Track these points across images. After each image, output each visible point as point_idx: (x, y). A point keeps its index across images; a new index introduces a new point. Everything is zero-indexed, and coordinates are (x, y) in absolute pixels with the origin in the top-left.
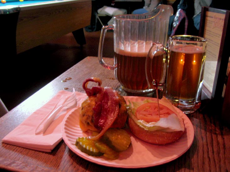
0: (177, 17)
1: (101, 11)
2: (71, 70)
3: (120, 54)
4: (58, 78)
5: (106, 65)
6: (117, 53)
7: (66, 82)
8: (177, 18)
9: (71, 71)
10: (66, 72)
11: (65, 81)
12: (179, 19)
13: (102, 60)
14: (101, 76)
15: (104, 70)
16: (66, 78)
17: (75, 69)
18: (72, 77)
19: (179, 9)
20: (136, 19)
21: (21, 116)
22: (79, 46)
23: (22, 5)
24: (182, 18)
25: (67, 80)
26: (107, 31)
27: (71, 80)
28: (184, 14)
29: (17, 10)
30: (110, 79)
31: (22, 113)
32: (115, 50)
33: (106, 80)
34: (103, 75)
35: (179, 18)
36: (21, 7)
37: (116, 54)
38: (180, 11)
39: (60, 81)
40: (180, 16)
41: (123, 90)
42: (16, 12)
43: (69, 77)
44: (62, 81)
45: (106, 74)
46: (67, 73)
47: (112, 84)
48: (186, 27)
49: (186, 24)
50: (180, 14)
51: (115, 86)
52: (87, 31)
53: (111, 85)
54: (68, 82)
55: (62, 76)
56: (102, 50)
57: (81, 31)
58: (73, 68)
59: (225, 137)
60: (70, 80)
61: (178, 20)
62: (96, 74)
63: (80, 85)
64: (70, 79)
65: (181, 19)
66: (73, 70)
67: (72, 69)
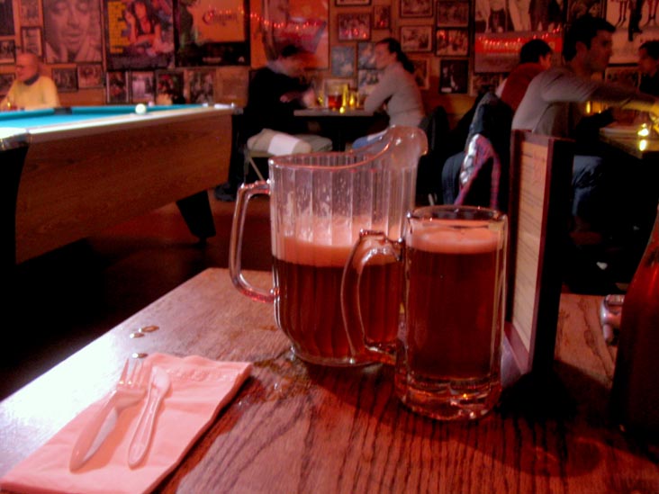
0: (470, 157)
1: (255, 143)
2: (158, 306)
3: (288, 260)
4: (120, 327)
5: (251, 290)
6: (279, 257)
7: (141, 339)
8: (470, 161)
9: (159, 309)
10: (146, 309)
11: (141, 335)
12: (476, 163)
13: (241, 276)
14: (241, 321)
15: (251, 305)
16: (144, 326)
17: (170, 303)
18: (159, 325)
19: (474, 135)
20: (331, 165)
21: (11, 427)
22: (196, 240)
23: (36, 128)
24: (483, 159)
25: (146, 334)
26: (252, 198)
27: (158, 331)
28: (488, 149)
29: (20, 143)
30: (265, 328)
31: (15, 422)
32: (274, 252)
33: (254, 331)
34: (247, 319)
35: (475, 159)
36: (33, 132)
37: (277, 260)
38: (477, 140)
39: (127, 335)
40: (477, 154)
41: (297, 358)
42: (17, 146)
43: (151, 323)
44: (132, 336)
45: (254, 316)
46: (149, 314)
47: (269, 344)
48: (495, 183)
49: (496, 173)
50: (478, 148)
51: (276, 346)
52: (218, 199)
53: (265, 346)
54: (148, 337)
55: (133, 321)
56: (239, 249)
57: (202, 197)
58: (163, 301)
59: (571, 481)
60: (154, 333)
61: (472, 165)
62: (227, 315)
63: (179, 347)
64: (156, 328)
65: (480, 163)
66: (163, 305)
67: (161, 303)
